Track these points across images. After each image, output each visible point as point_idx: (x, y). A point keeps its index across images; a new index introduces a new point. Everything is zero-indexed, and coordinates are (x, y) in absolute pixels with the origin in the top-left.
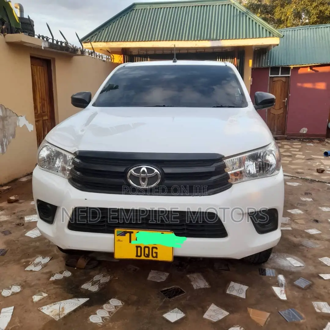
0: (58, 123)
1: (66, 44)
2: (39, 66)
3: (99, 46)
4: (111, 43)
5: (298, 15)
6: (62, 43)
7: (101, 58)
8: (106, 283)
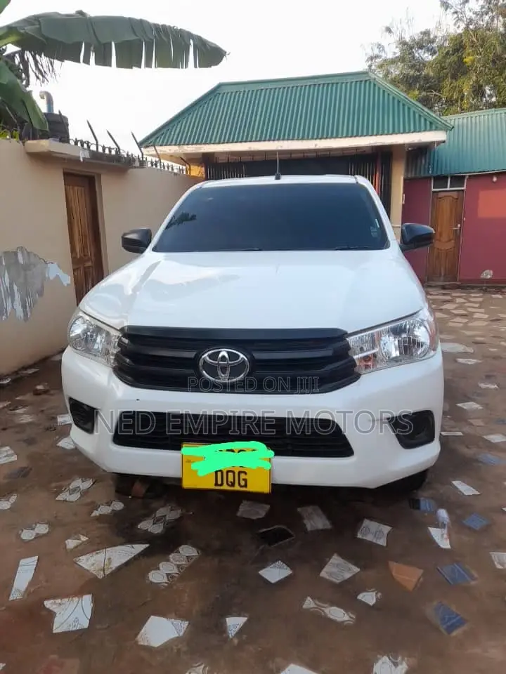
0: (108, 275)
1: (116, 152)
2: (78, 186)
3: (168, 151)
4: (185, 147)
5: (478, 91)
6: (110, 149)
7: (170, 170)
8: (176, 520)
